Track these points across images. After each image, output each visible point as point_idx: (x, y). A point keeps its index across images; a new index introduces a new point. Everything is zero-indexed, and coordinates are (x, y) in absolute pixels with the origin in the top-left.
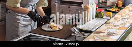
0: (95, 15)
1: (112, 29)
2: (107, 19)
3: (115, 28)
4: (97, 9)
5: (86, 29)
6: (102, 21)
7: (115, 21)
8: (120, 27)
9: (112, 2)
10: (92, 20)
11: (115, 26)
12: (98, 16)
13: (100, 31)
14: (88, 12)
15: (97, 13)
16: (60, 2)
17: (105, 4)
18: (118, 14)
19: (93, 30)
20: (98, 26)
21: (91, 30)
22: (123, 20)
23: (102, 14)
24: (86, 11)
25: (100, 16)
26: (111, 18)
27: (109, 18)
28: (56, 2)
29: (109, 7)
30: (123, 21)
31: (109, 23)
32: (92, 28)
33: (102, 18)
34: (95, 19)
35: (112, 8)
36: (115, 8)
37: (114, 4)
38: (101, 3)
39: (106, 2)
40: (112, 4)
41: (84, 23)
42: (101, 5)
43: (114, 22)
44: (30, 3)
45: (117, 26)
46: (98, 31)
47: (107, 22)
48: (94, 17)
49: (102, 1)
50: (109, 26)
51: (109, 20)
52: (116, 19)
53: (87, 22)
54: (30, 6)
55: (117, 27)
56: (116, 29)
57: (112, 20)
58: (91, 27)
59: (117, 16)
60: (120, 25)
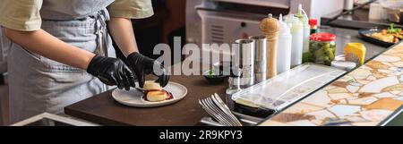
0: (303, 54)
1: (348, 104)
2: (346, 69)
3: (361, 101)
4: (313, 31)
5: (256, 103)
6: (328, 74)
7: (371, 78)
8: (381, 100)
9: (387, 9)
10: (289, 73)
11: (362, 95)
12: (315, 58)
13: (300, 112)
14: (271, 42)
15: (311, 44)
16: (214, 7)
17: (362, 14)
18: (390, 51)
19: (279, 108)
20: (303, 92)
21: (270, 106)
22: (399, 74)
23: (331, 50)
24: (265, 40)
25: (321, 58)
26: (359, 65)
27: (353, 65)
28: (202, 6)
29: (373, 26)
30: (399, 77)
31: (344, 85)
32: (278, 99)
33: (328, 64)
34: (300, 68)
35: (385, 31)
36: (393, 30)
37: (393, 16)
38: (352, 11)
39: (368, 10)
40: (388, 14)
41: (257, 81)
42: (349, 19)
43: (365, 79)
44: (82, 9)
45: (370, 94)
46: (292, 110)
47: (341, 80)
48: (300, 61)
49: (354, 6)
50: (339, 94)
51: (348, 71)
52: (374, 70)
53: (267, 79)
54: (84, 19)
55: (368, 101)
56: (362, 106)
57: (364, 71)
58: (273, 98)
59: (386, 57)
60: (383, 91)
